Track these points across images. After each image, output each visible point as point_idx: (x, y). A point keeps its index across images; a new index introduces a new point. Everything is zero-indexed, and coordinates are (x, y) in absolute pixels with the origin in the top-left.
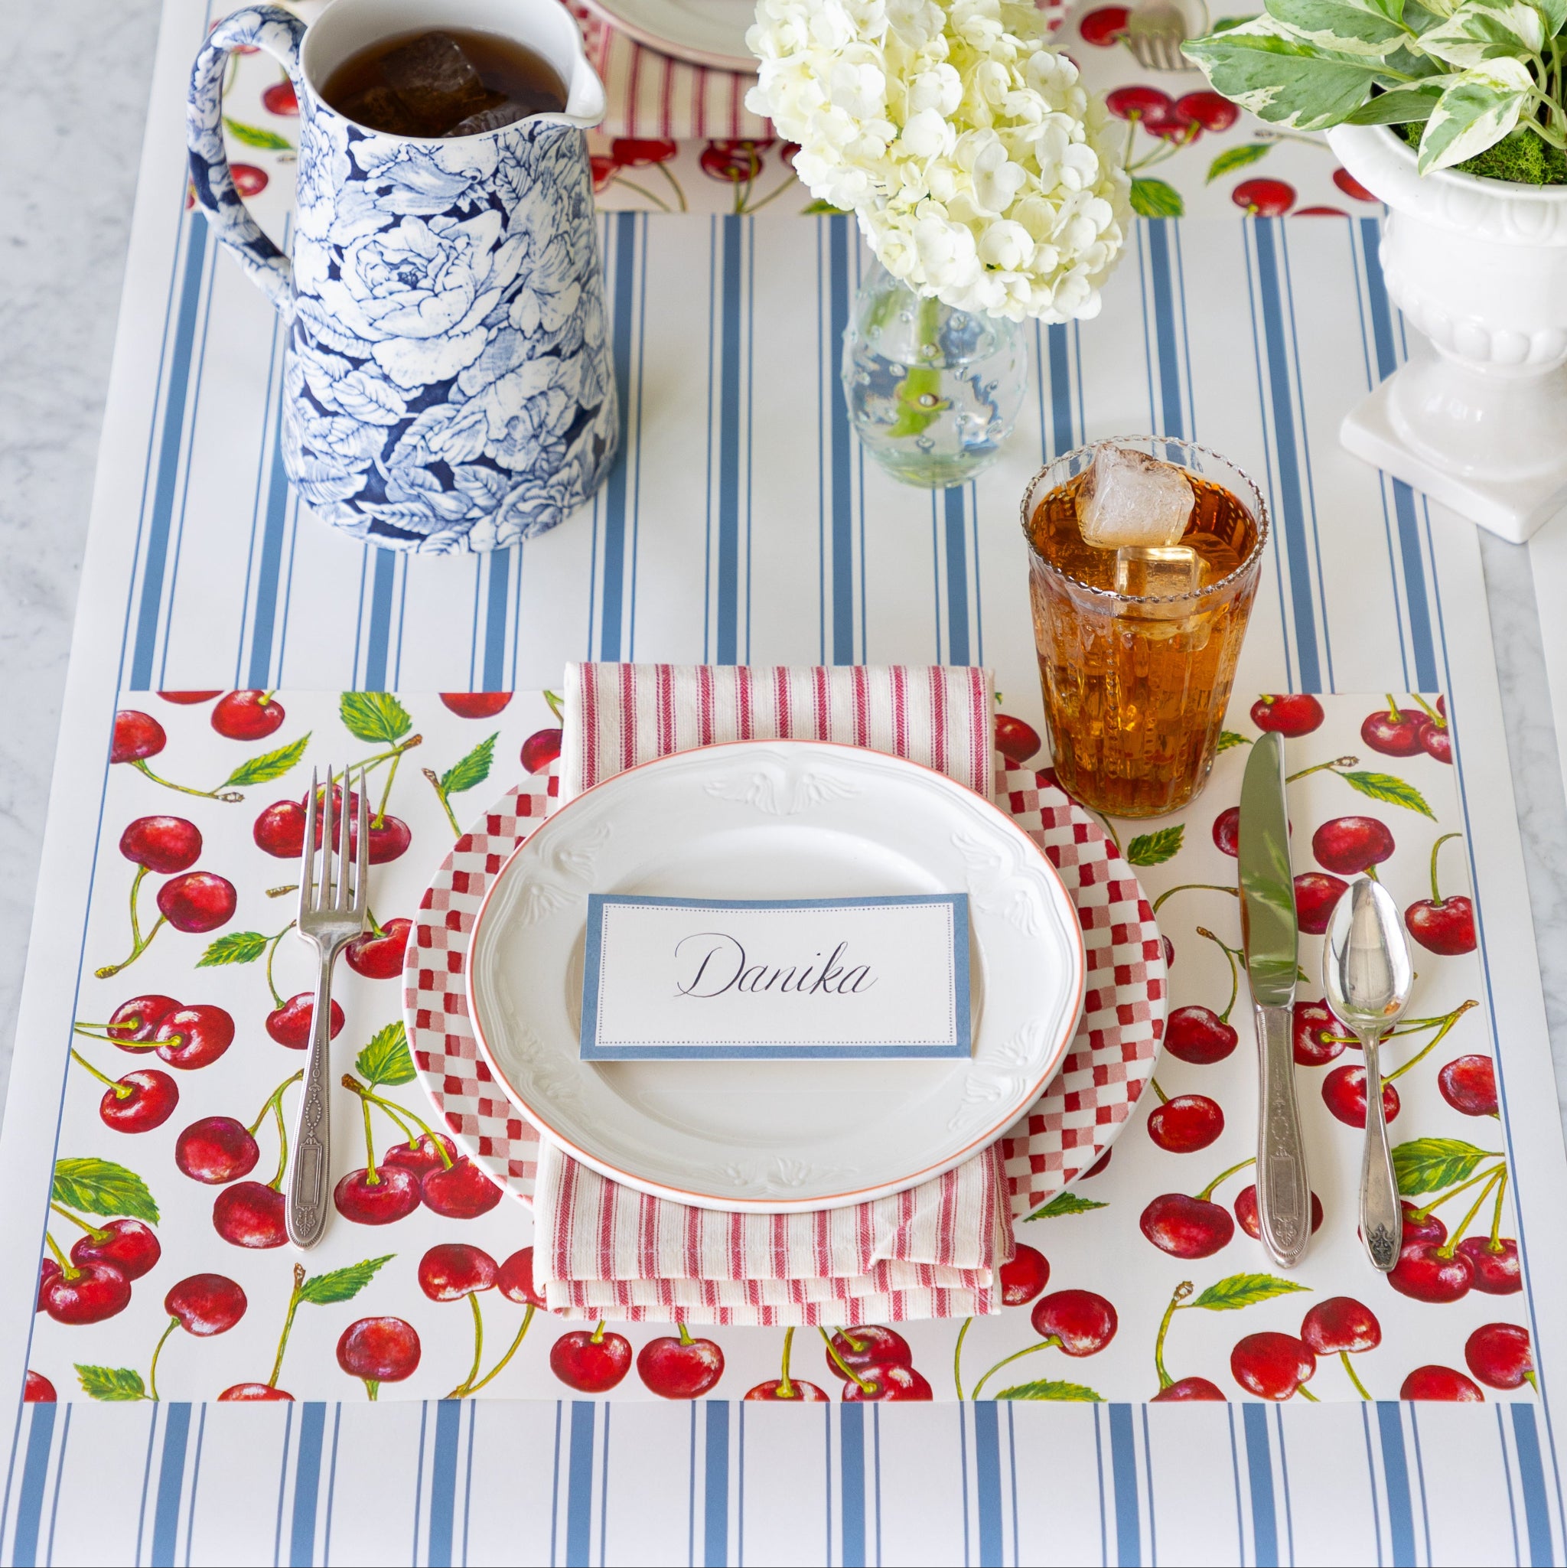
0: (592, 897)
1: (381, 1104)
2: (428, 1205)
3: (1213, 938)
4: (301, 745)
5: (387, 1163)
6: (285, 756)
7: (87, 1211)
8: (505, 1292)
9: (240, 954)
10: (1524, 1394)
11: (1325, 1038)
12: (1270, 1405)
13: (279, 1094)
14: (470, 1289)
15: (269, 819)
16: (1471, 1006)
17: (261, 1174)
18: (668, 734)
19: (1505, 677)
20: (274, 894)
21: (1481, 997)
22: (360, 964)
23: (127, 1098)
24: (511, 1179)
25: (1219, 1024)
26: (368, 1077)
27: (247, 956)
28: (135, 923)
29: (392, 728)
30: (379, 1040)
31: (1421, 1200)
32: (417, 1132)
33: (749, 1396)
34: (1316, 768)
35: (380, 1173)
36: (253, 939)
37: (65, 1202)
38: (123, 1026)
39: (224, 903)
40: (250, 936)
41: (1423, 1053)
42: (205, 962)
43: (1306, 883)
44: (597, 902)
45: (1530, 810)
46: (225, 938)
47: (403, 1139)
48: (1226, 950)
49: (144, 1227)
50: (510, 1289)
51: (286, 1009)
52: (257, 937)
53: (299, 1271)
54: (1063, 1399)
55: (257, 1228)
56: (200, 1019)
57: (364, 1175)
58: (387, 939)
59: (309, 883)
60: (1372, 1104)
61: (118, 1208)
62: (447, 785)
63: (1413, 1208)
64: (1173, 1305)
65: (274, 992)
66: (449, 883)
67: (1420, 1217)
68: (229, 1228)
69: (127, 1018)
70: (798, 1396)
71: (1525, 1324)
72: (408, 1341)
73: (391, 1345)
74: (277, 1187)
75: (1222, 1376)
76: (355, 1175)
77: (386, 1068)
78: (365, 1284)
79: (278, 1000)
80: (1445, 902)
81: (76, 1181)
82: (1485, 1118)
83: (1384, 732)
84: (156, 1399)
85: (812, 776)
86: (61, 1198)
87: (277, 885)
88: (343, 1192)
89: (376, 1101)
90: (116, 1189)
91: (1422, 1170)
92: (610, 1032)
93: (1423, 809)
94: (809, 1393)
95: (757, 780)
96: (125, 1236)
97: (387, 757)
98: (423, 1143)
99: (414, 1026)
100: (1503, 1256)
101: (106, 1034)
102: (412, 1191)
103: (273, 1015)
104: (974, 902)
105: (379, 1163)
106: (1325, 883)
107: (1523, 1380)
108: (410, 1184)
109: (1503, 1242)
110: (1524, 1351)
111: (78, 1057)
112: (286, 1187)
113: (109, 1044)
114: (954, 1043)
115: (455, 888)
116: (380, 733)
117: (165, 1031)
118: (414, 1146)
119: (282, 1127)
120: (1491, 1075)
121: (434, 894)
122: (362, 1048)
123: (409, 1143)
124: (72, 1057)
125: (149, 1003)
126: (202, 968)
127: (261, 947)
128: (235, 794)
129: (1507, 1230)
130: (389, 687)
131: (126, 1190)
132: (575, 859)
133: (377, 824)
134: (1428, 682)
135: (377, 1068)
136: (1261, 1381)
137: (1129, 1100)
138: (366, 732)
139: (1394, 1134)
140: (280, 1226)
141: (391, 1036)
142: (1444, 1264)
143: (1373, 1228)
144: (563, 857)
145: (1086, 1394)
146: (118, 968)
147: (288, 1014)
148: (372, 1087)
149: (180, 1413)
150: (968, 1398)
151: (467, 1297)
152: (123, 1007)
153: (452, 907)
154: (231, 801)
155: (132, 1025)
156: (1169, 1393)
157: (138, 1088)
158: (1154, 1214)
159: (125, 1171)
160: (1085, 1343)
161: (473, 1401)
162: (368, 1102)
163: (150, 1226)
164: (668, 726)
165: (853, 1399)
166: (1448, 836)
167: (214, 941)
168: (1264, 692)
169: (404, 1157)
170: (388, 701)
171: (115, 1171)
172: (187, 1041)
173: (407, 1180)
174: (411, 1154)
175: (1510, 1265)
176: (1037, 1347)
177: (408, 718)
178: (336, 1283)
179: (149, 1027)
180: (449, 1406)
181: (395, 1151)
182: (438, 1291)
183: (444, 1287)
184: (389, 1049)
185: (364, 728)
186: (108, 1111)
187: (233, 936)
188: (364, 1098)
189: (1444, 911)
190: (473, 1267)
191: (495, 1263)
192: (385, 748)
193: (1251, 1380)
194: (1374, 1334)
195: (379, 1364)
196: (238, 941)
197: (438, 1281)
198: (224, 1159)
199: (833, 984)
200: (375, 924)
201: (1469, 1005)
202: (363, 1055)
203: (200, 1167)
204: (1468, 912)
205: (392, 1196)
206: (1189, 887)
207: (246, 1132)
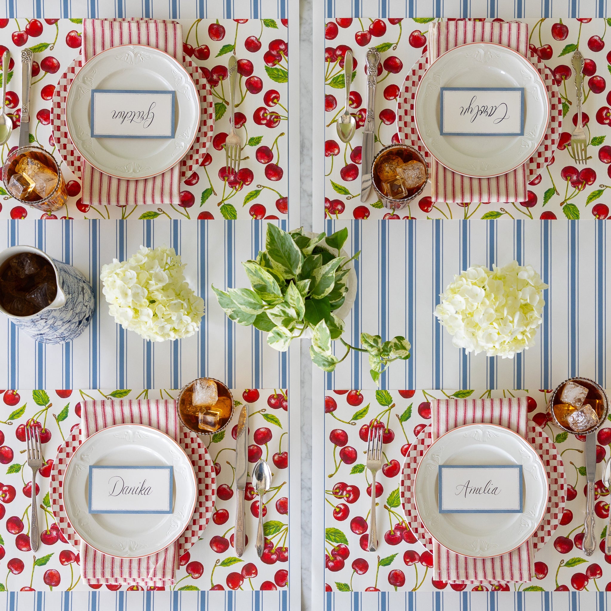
1: (48, 512)
2: (60, 540)
3: (230, 464)
4: (24, 407)
5: (51, 528)
6: (21, 410)
8: (76, 563)
10: (285, 588)
11: (252, 493)
12: (233, 591)
13: (26, 511)
14: (70, 562)
15: (19, 430)
17: (25, 532)
18: (105, 420)
20: (22, 452)
21: (287, 481)
22: (42, 473)
25: (230, 489)
26: (46, 505)
27: (17, 471)
29: (45, 401)
30: (47, 495)
31: (269, 537)
33: (128, 590)
34: (256, 412)
35: (50, 531)
39: (11, 455)
40: (17, 465)
41: (273, 497)
43: (251, 448)
44: (91, 467)
45: (304, 425)
46: (12, 466)
47: (54, 522)
49: (1, 546)
52: (19, 465)
53: (34, 557)
54: (191, 590)
55: (25, 546)
56: (8, 489)
57: (46, 532)
58: (47, 466)
59: (29, 450)
60: (260, 511)
62: (59, 419)
63: (267, 539)
64: (215, 566)
65: (24, 481)
66: (58, 462)
67: (269, 542)
68: (19, 546)
70: (138, 589)
71: (288, 570)
72: (57, 575)
73: (54, 577)
74: (28, 535)
75: (224, 584)
78: (48, 560)
79: (25, 484)
80: (282, 454)
82: (285, 515)
83: (273, 401)
84: (7, 591)
85: (138, 432)
87: (22, 450)
88: (42, 536)
91: (270, 529)
92: (95, 507)
93: (280, 425)
94: (140, 589)
95: (126, 433)
97: (45, 410)
99: (53, 503)
100: (285, 552)
102: (57, 536)
103: (24, 488)
105: (49, 528)
106: (256, 448)
107: (286, 585)
108: (56, 534)
109: (285, 548)
110: (286, 577)
112: (30, 535)
114: (169, 510)
115: (60, 463)
116: (43, 403)
118: (56, 524)
119: (28, 519)
120: (287, 503)
121: (55, 466)
122: (44, 497)
126: (8, 474)
127: (20, 468)
128: (11, 422)
129: (286, 546)
130: (44, 388)
132: (85, 456)
133: (43, 431)
134: (284, 386)
135: (47, 503)
136: (232, 585)
137: (206, 524)
138: (39, 403)
139: (264, 520)
140: (29, 546)
142: (272, 554)
143: (258, 546)
144: (83, 456)
145: (196, 588)
147: (27, 488)
148: (46, 508)
149: (12, 594)
150: (172, 590)
151: (69, 564)
154: (10, 425)
156: (213, 589)
158: (213, 541)
160: (196, 575)
161: (72, 592)
163: (3, 546)
164: (105, 418)
165: (149, 590)
166: (284, 433)
167: (9, 467)
168: (246, 389)
169: (54, 527)
170: (44, 392)
172: (6, 495)
174: (56, 526)
175: (286, 554)
176: (187, 577)
177: (49, 398)
178: (42, 560)
180: (67, 593)
181: (53, 525)
182: (63, 563)
185: (39, 401)
188: (45, 511)
189: (281, 456)
190: (71, 556)
191: (75, 555)
192: (44, 407)
193: (230, 585)
194: (256, 573)
195: (52, 582)
196: (15, 466)
197: (63, 560)
198: (16, 528)
199: (143, 492)
200: (44, 461)
201: (284, 483)
202: (44, 499)
203: (12, 530)
204: (286, 457)
205: (52, 537)
206: (225, 449)
207: (21, 520)
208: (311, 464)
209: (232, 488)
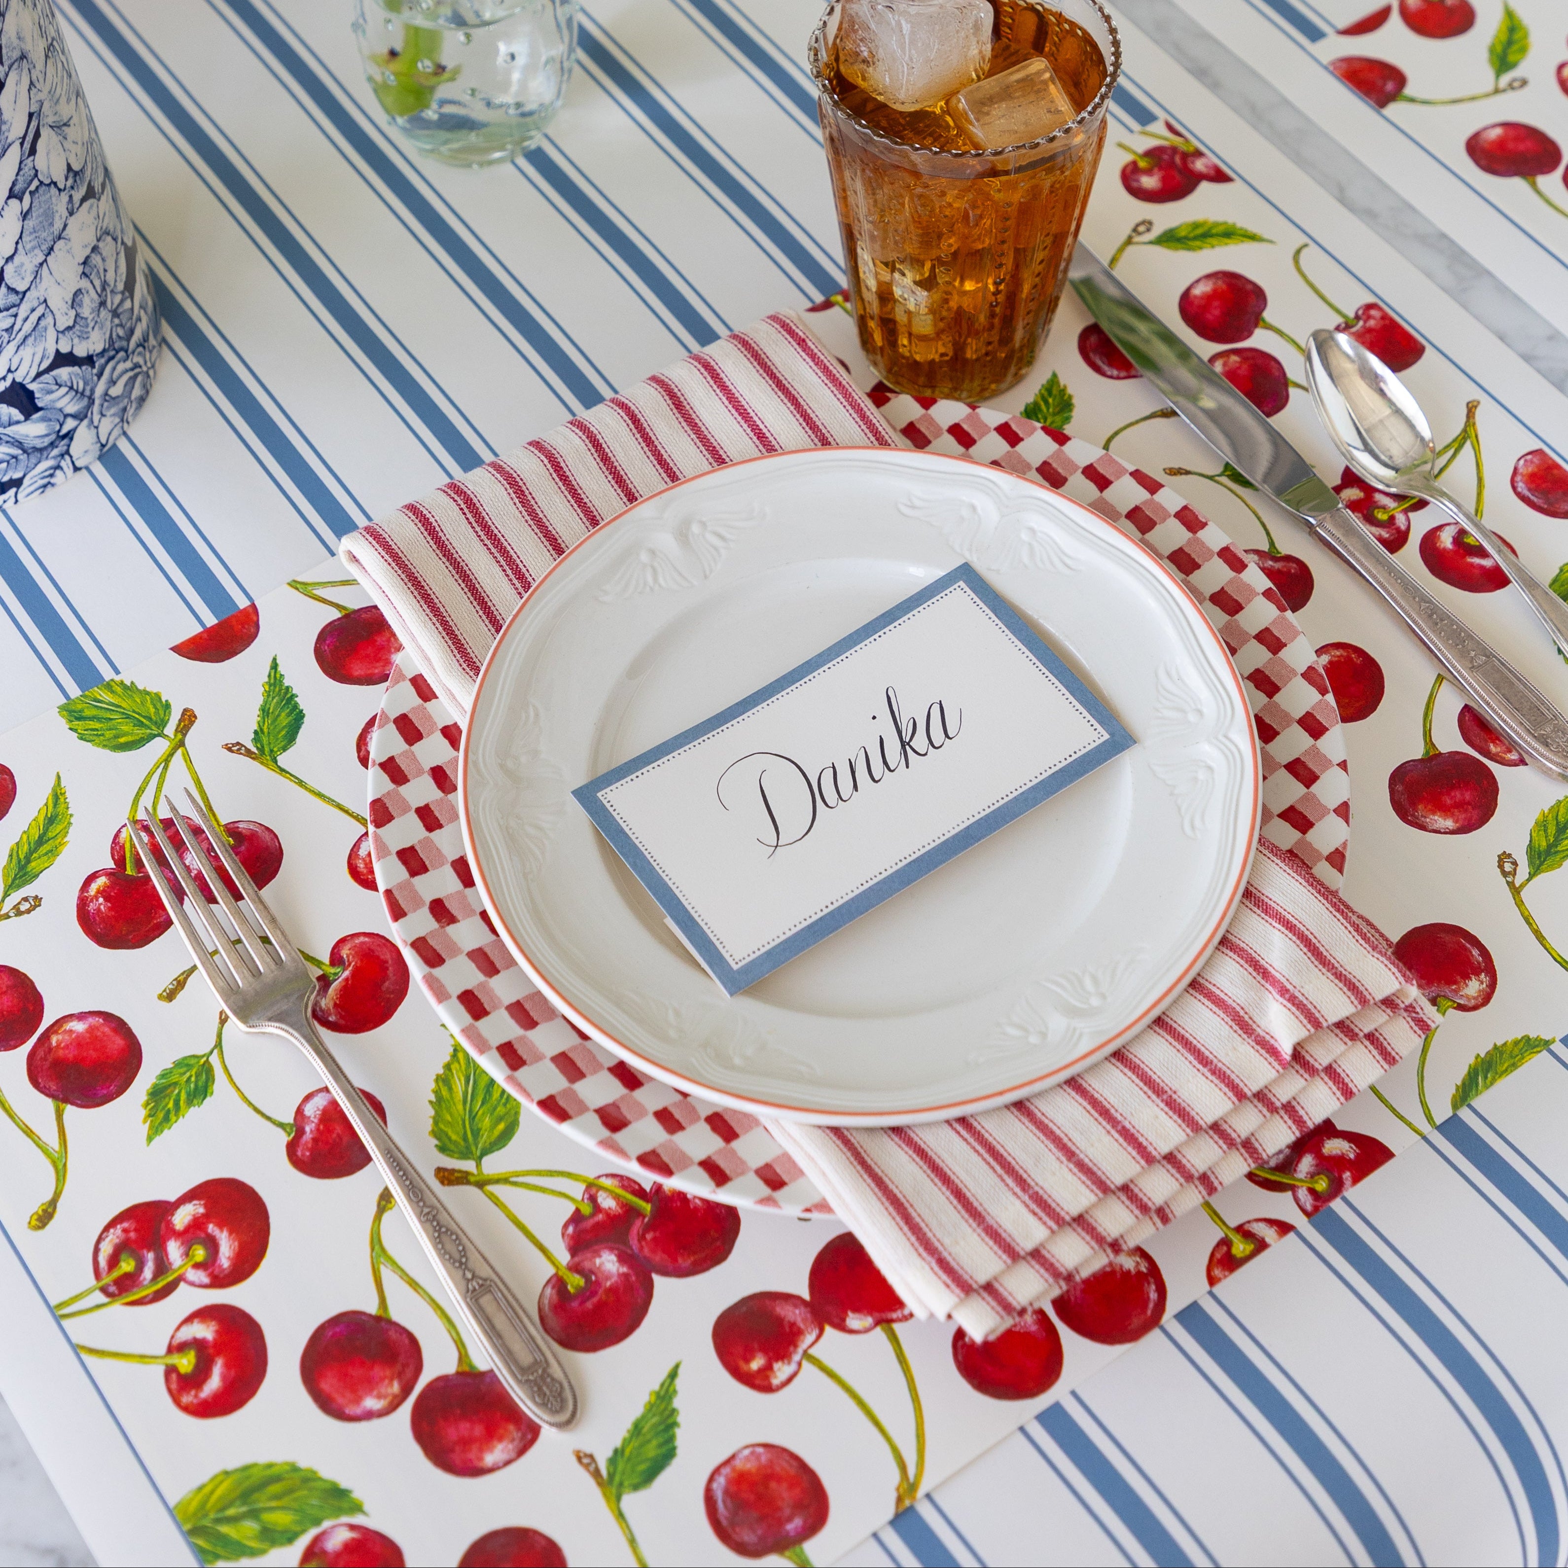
0: (579, 793)
1: (504, 1180)
2: (665, 1273)
3: (1188, 473)
4: (58, 796)
5: (573, 1251)
6: (51, 821)
7: (262, 1552)
8: (841, 1326)
9: (188, 1094)
11: (1382, 516)
13: (376, 1242)
14: (800, 1351)
15: (92, 907)
16: (1476, 407)
17: (437, 1362)
19: (1200, 73)
20: (170, 996)
21: (1477, 395)
22: (342, 1022)
23: (197, 1366)
24: (779, 1195)
25: (1276, 559)
26: (465, 1154)
27: (201, 1092)
28: (28, 1132)
29: (149, 718)
30: (439, 1103)
32: (577, 1190)
33: (1212, 1281)
34: (1123, 250)
35: (575, 1268)
36: (189, 1067)
37: (227, 1559)
38: (116, 1274)
39: (119, 1042)
40: (183, 1064)
41: (1480, 480)
42: (155, 1131)
43: (1219, 368)
44: (586, 795)
45: (1341, 189)
46: (155, 1086)
47: (568, 1210)
48: (1211, 478)
49: (352, 1527)
50: (844, 1320)
51: (300, 1132)
52: (193, 1061)
53: (585, 1459)
54: (1514, 1066)
55: (491, 1435)
56: (206, 1206)
57: (558, 1283)
58: (347, 973)
61: (299, 1522)
62: (267, 749)
64: (1516, 891)
65: (268, 1118)
66: (402, 872)
68: (457, 1458)
69: (114, 1261)
70: (1261, 1246)
72: (784, 1466)
73: (773, 1485)
74: (471, 1366)
76: (549, 1291)
77: (476, 1133)
78: (675, 1424)
79: (281, 1125)
80: (1357, 317)
81: (218, 1521)
83: (1149, 182)
86: (217, 1557)
87: (165, 982)
88: (552, 1321)
89: (497, 1181)
90: (277, 1497)
94: (1268, 1233)
95: (645, 560)
96: (338, 1555)
97: (171, 755)
98: (593, 1199)
99: (508, 1072)
101: (102, 1299)
102: (631, 1267)
103: (292, 1148)
104: (980, 566)
105: (564, 1257)
106: (1234, 358)
108: (622, 1259)
111: (92, 1351)
112: (483, 1358)
113: (118, 1310)
114: (1107, 736)
115: (413, 873)
116: (141, 732)
117: (174, 1249)
118: (587, 1209)
119: (414, 1284)
120: (1557, 466)
121: (396, 893)
122: (429, 1124)
123: (577, 1211)
124: (85, 1357)
125: (126, 1225)
126: (157, 1140)
127: (207, 1071)
128: (26, 899)
130: (107, 674)
131: (290, 1491)
132: (523, 759)
133: (224, 841)
134: (1142, 115)
135: (465, 1138)
137: (1323, 695)
138: (122, 740)
140: (514, 1416)
141: (450, 1089)
144: (510, 764)
145: (1528, 1045)
146: (53, 1203)
147: (308, 1136)
148: (478, 1165)
150: (1426, 1128)
151: (805, 1364)
152: (97, 1250)
153: (428, 898)
154: (28, 911)
155: (127, 1266)
157: (198, 1344)
158: (1403, 799)
159: (270, 1466)
160: (1473, 987)
161: (928, 1496)
162: (489, 1188)
163: (358, 1520)
165: (1316, 1209)
167: (144, 1098)
169: (586, 1231)
170: (119, 689)
171: (257, 1475)
172: (212, 1245)
173: (613, 1258)
174: (591, 1222)
177: (158, 696)
178: (642, 1446)
179: (150, 1256)
180: (908, 1523)
181: (571, 1229)
182: (767, 1378)
183: (768, 1368)
184: (460, 1107)
185: (116, 737)
186: (187, 1398)
187: (163, 1076)
188: (480, 1185)
189: (1364, 327)
190: (779, 1321)
191: (799, 1298)
192: (158, 747)
195: (781, 1523)
196: (174, 1078)
197: (756, 1364)
198: (377, 1371)
199: (920, 742)
200: (318, 963)
201: (1471, 409)
202: (437, 1133)
203: (358, 1400)
204: (1385, 317)
205: (613, 1290)
206: (1116, 433)
207: (378, 1319)
208: (1502, 289)
209: (1285, 548)
